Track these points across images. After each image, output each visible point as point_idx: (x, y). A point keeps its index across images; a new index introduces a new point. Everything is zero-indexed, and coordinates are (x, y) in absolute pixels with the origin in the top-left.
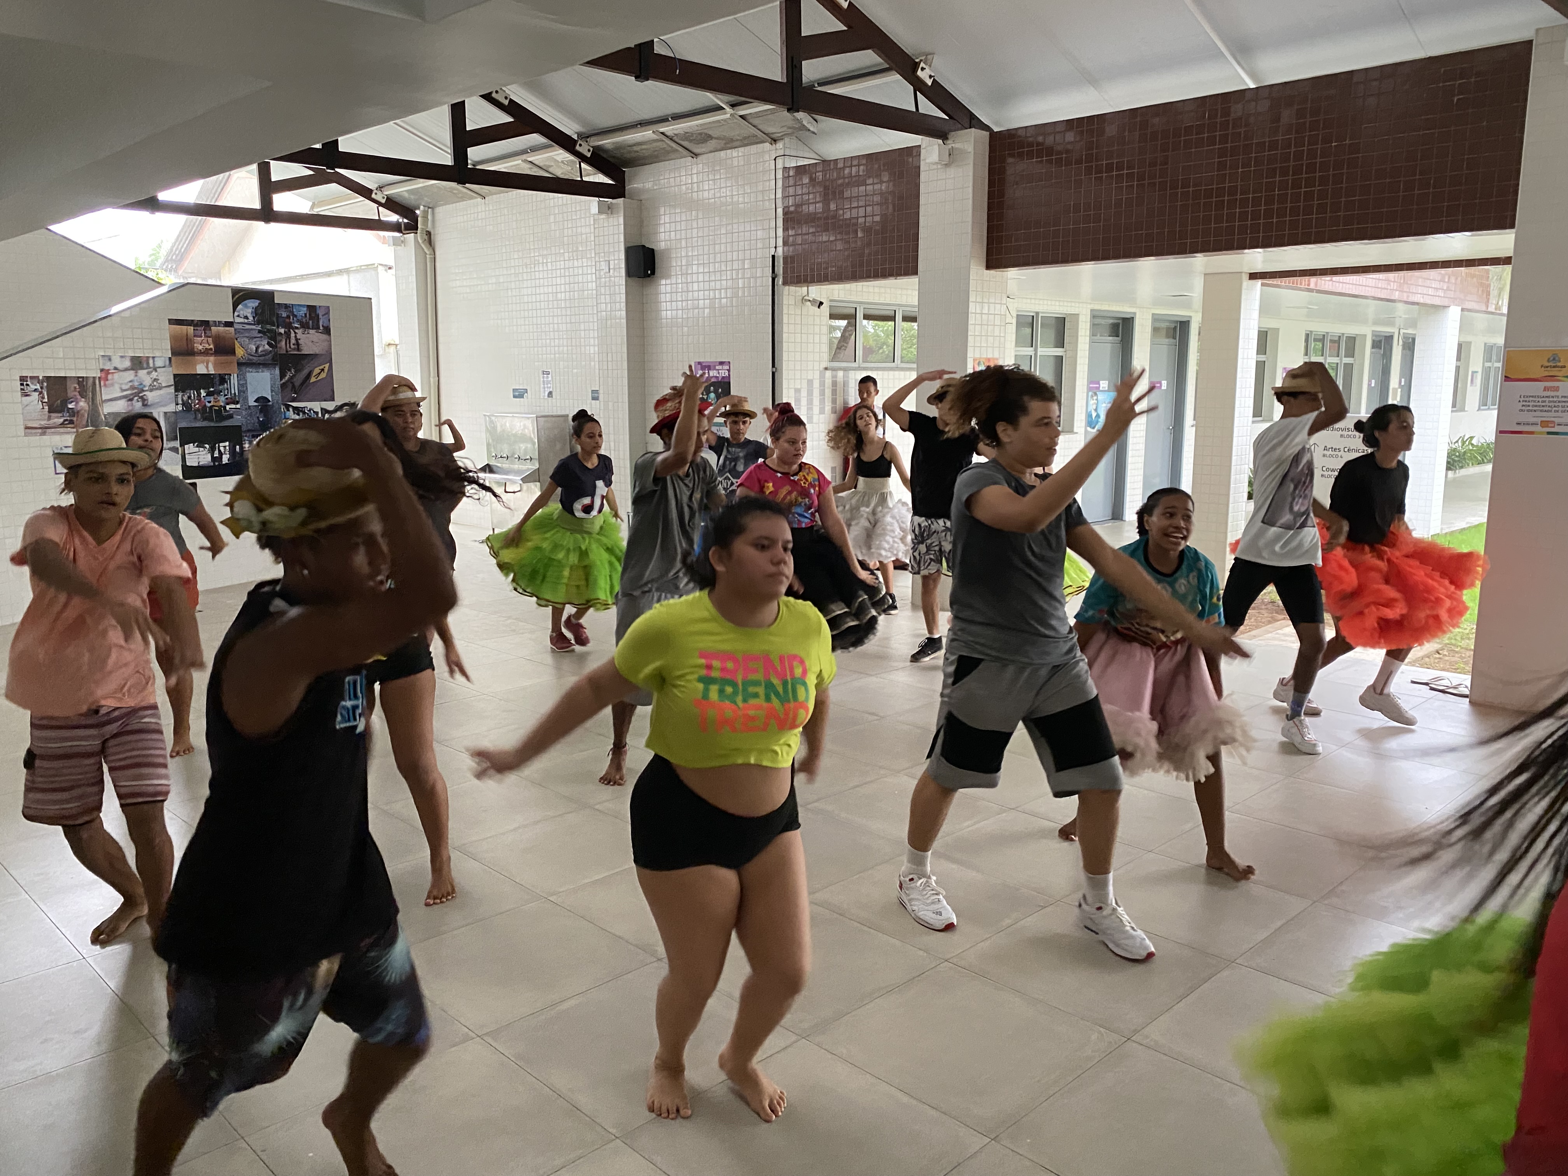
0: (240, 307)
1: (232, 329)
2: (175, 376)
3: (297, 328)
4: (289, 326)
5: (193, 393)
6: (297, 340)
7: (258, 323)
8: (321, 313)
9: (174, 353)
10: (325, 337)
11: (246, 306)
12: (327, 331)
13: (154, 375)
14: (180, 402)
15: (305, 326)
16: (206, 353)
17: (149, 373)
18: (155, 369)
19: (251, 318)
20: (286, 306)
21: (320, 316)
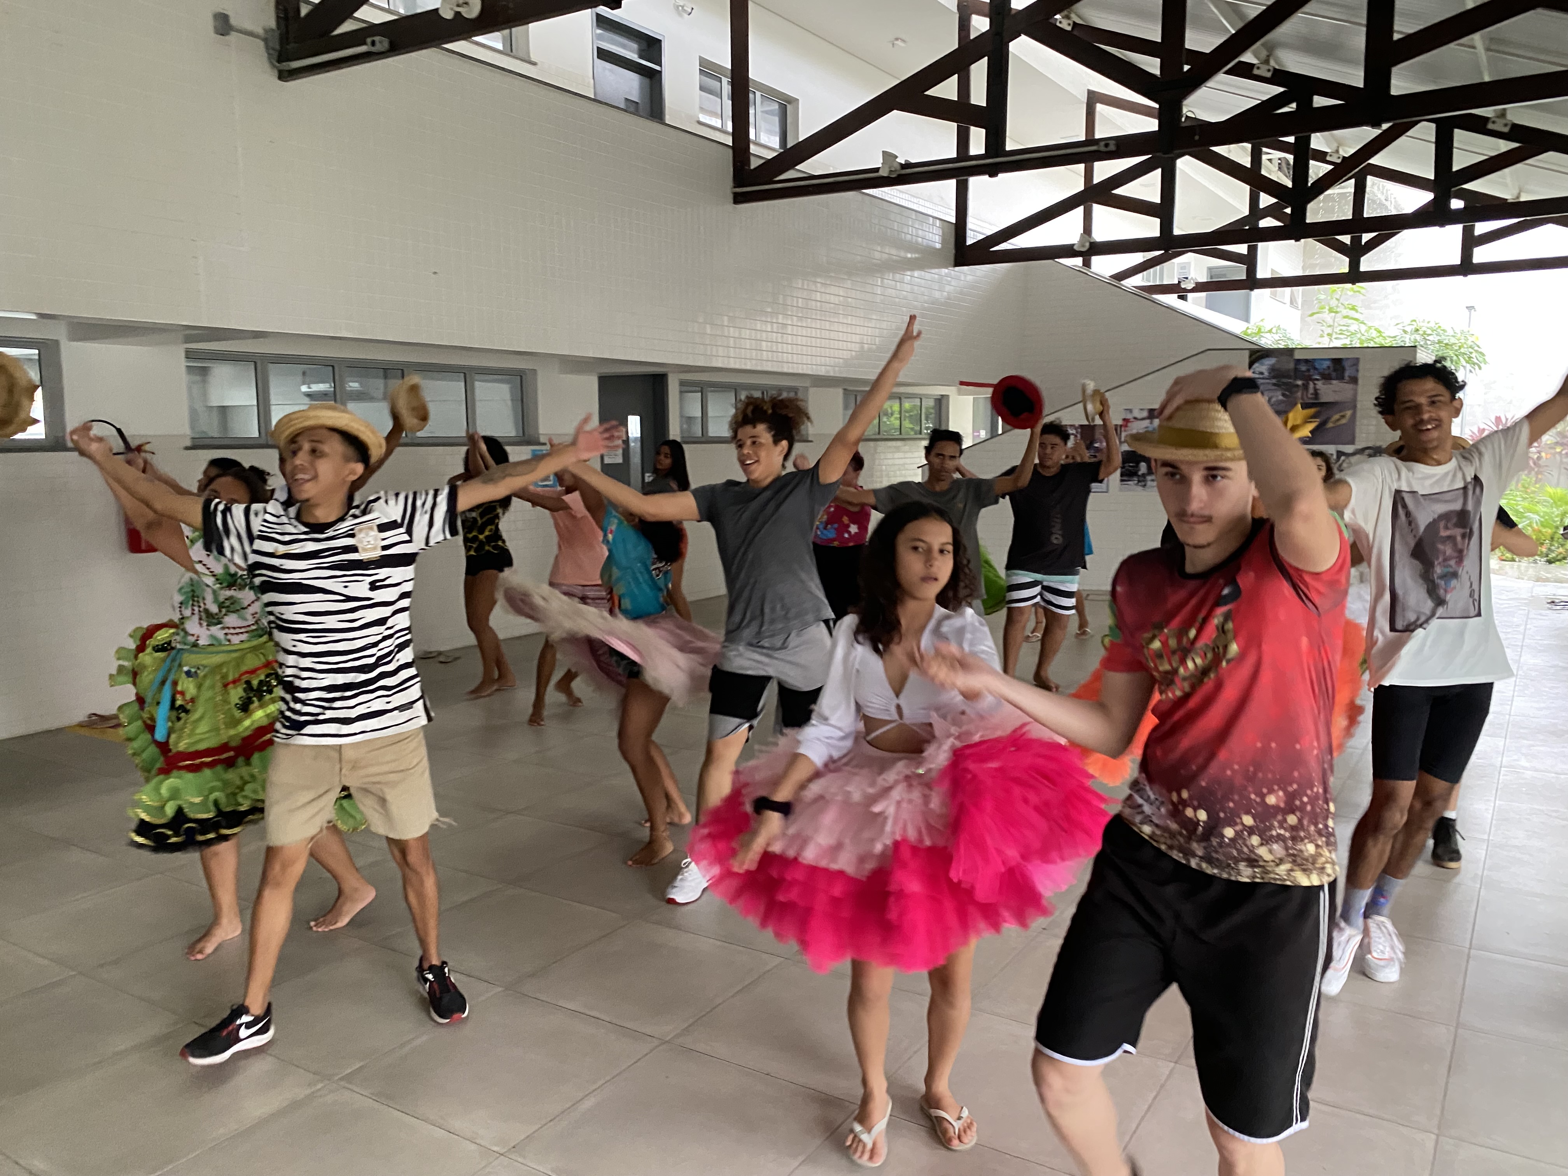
0: (1256, 365)
3: (1317, 380)
4: (1308, 379)
6: (1316, 390)
7: (1274, 377)
8: (1347, 364)
10: (1351, 386)
11: (1262, 364)
12: (1354, 380)
15: (1326, 377)
19: (1266, 374)
20: (1307, 361)
21: (1347, 368)
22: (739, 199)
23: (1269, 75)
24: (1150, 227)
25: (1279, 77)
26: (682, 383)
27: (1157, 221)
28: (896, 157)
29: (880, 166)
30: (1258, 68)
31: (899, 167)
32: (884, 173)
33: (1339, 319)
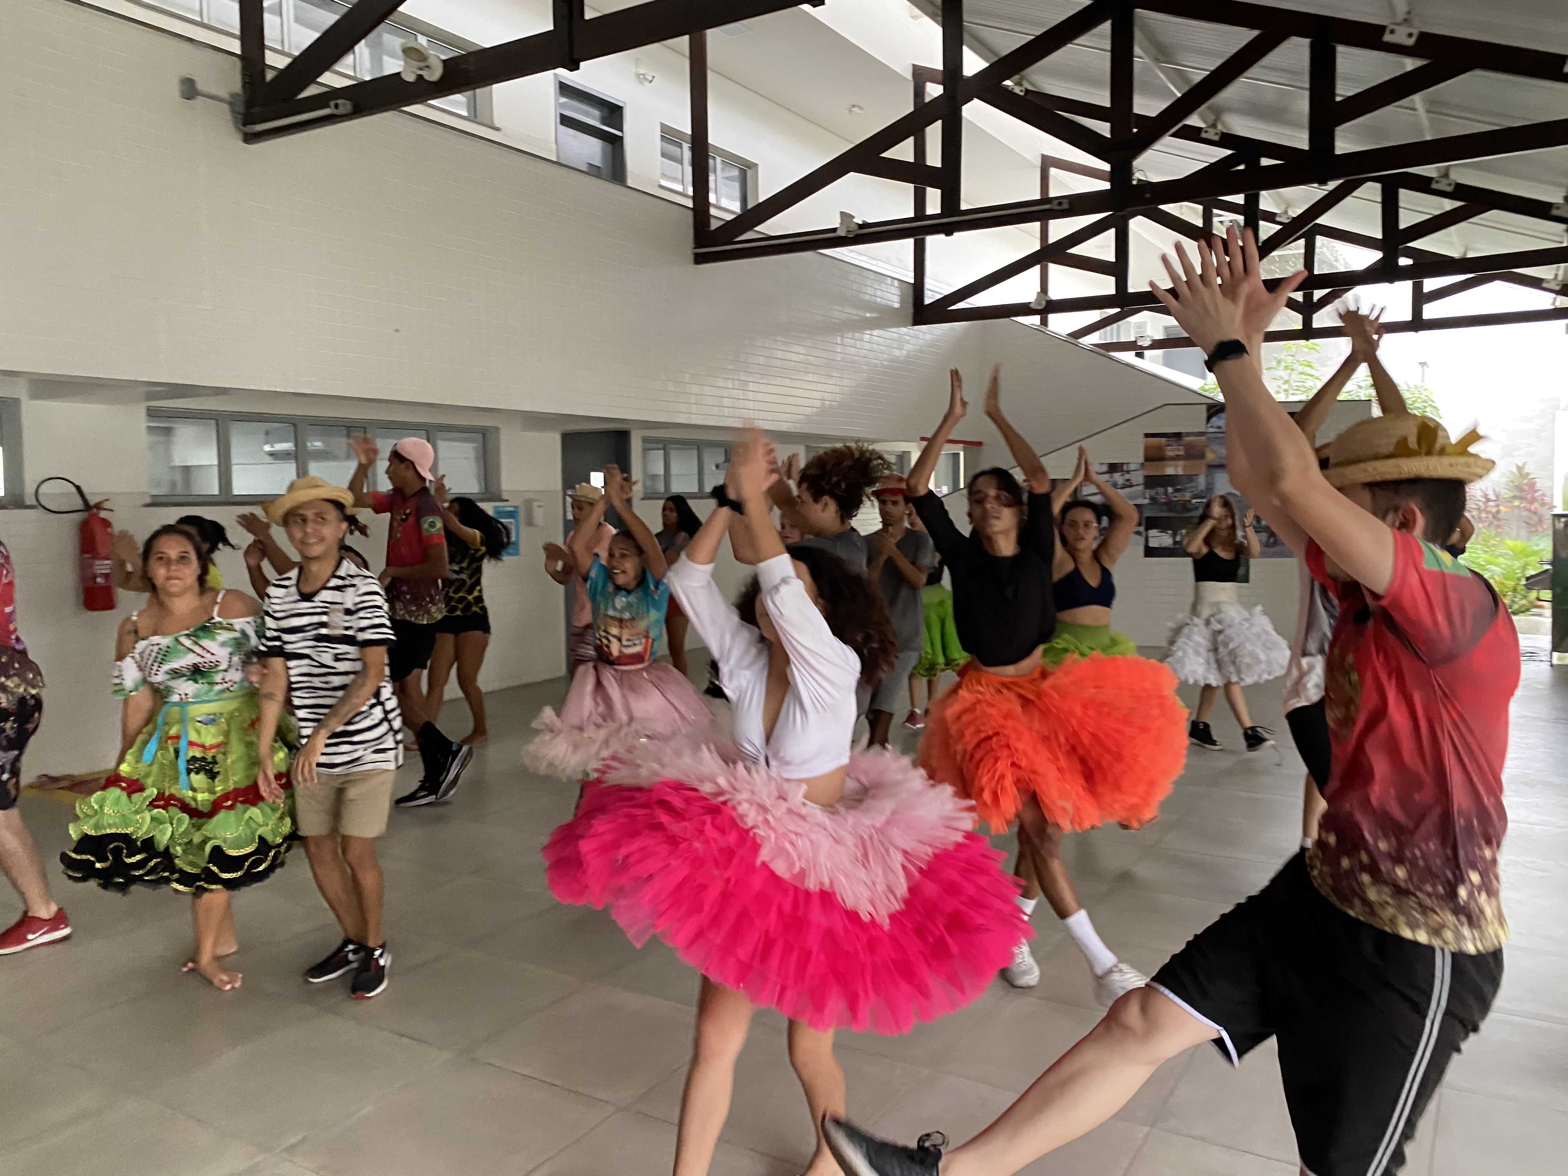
0: (1214, 419)
1: (1203, 438)
2: (1146, 477)
5: (1161, 490)
9: (1147, 459)
13: (1127, 476)
14: (1147, 496)
16: (1177, 458)
17: (1122, 475)
18: (1128, 472)
22: (700, 259)
23: (1216, 138)
24: (1105, 285)
25: (1226, 140)
26: (645, 440)
27: (1112, 279)
28: (853, 217)
29: (837, 226)
30: (1206, 132)
31: (856, 227)
32: (841, 233)
33: (1294, 376)
